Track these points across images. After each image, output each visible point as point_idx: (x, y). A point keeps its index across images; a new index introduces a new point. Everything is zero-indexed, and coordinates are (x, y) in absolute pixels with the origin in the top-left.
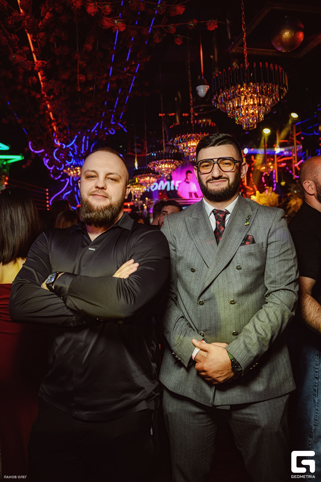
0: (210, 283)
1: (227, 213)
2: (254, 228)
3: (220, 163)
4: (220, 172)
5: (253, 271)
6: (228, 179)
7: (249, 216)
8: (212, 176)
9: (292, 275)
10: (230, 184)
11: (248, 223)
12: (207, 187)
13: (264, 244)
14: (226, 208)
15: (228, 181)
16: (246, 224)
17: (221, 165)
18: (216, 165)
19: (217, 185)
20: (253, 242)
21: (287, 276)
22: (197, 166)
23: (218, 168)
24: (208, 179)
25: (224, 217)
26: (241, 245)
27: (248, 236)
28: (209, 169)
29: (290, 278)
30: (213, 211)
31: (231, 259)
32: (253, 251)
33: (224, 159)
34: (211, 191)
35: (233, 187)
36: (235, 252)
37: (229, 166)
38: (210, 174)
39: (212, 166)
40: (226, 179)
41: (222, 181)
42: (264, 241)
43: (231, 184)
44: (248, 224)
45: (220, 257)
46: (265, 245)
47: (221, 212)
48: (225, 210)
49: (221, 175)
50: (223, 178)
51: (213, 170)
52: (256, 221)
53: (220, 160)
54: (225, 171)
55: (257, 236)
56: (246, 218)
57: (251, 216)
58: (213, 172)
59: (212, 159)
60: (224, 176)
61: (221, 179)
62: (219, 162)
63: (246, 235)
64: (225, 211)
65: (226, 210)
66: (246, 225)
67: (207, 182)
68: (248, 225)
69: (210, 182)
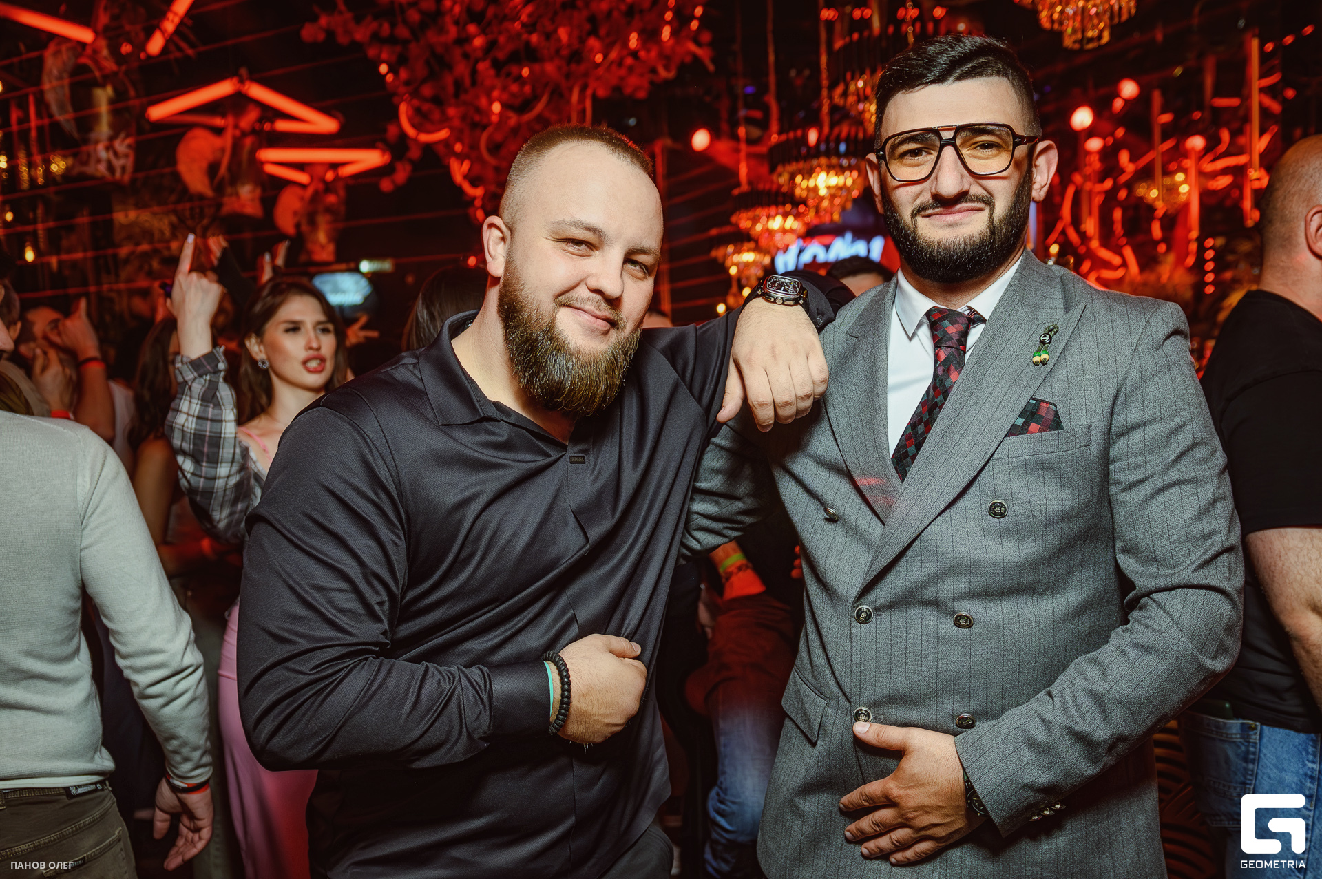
0: (894, 556)
1: (975, 318)
2: (1061, 375)
3: (963, 144)
4: (962, 176)
5: (1048, 523)
6: (989, 201)
7: (1051, 330)
8: (933, 191)
9: (1213, 533)
10: (996, 220)
11: (1045, 356)
12: (914, 232)
13: (1093, 433)
14: (968, 304)
15: (986, 212)
16: (1037, 359)
17: (965, 152)
18: (949, 152)
19: (949, 226)
20: (1056, 424)
21: (1197, 539)
22: (882, 153)
23: (956, 164)
24: (918, 202)
25: (965, 334)
26: (1010, 433)
27: (1038, 401)
28: (923, 166)
29: (1209, 543)
30: (928, 314)
31: (969, 478)
32: (1053, 456)
33: (976, 130)
34: (931, 245)
35: (1004, 231)
36: (987, 457)
37: (997, 155)
38: (926, 184)
39: (935, 154)
40: (983, 201)
41: (969, 210)
42: (1097, 419)
43: (1000, 222)
44: (1045, 359)
45: (935, 471)
46: (1097, 436)
47: (952, 315)
48: (969, 311)
49: (966, 187)
50: (972, 201)
51: (939, 170)
52: (1074, 353)
53: (964, 134)
54: (978, 172)
55: (1073, 403)
56: (1042, 338)
57: (1057, 331)
58: (936, 178)
59: (936, 131)
60: (976, 190)
61: (966, 202)
62: (958, 142)
63: (1031, 398)
64: (966, 313)
65: (970, 308)
66: (1036, 364)
67: (916, 215)
68: (1044, 363)
69: (923, 213)
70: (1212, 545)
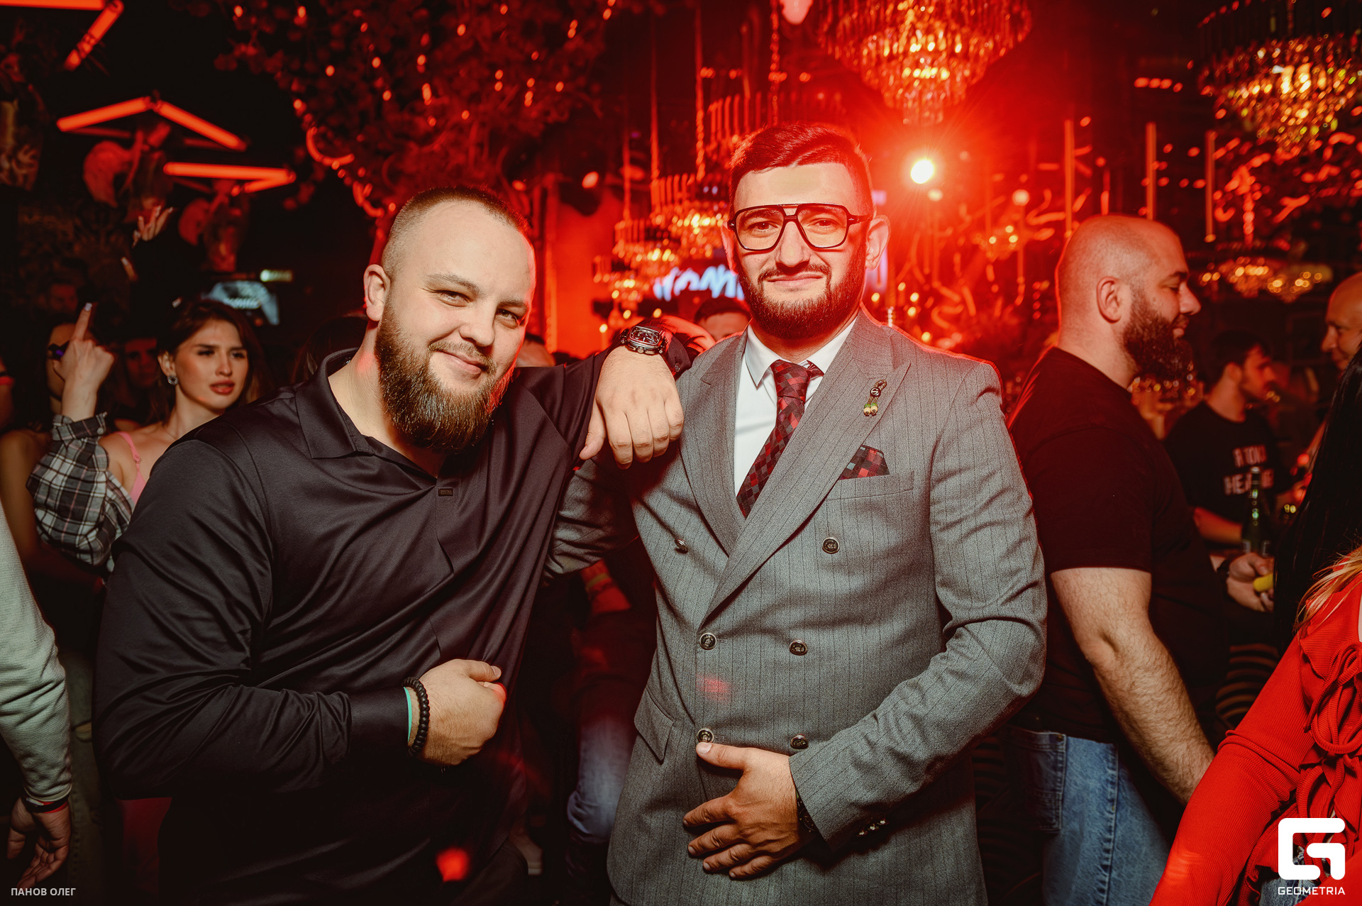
0: (736, 587)
1: (814, 372)
2: (888, 425)
3: (805, 220)
4: (803, 248)
5: (875, 558)
6: (826, 270)
7: (880, 385)
8: (778, 260)
9: (1018, 570)
10: (832, 287)
11: (874, 408)
12: (761, 294)
13: (916, 477)
14: (811, 359)
15: (825, 278)
16: (867, 410)
17: (806, 227)
18: (791, 226)
19: (792, 290)
20: (883, 469)
21: (1005, 575)
22: (733, 225)
23: (798, 238)
24: (765, 268)
25: (805, 386)
26: (842, 477)
27: (868, 448)
28: (769, 238)
29: (1015, 579)
30: (773, 366)
31: (806, 517)
32: (879, 498)
33: (815, 208)
34: (775, 307)
35: (840, 296)
36: (822, 498)
37: (833, 231)
38: (772, 254)
39: (780, 228)
40: (821, 271)
41: (809, 278)
42: (920, 467)
43: (836, 289)
44: (874, 411)
45: (775, 509)
46: (919, 481)
47: (793, 368)
48: (809, 365)
49: (806, 258)
50: (811, 269)
51: (783, 241)
52: (900, 406)
53: (804, 212)
54: (817, 246)
55: (898, 450)
56: (872, 392)
57: (885, 386)
58: (780, 249)
59: (780, 208)
60: (815, 260)
61: (806, 270)
62: (800, 218)
63: (862, 445)
64: (806, 367)
65: (810, 363)
66: (866, 414)
67: (762, 279)
68: (873, 414)
69: (769, 278)
70: (1018, 581)
